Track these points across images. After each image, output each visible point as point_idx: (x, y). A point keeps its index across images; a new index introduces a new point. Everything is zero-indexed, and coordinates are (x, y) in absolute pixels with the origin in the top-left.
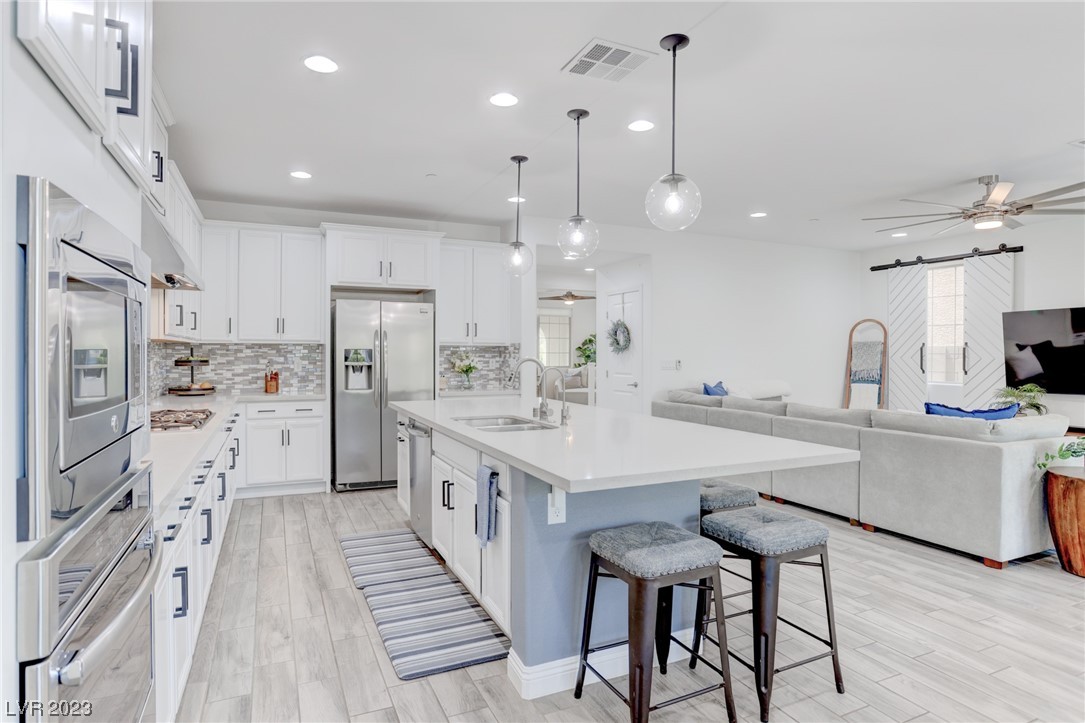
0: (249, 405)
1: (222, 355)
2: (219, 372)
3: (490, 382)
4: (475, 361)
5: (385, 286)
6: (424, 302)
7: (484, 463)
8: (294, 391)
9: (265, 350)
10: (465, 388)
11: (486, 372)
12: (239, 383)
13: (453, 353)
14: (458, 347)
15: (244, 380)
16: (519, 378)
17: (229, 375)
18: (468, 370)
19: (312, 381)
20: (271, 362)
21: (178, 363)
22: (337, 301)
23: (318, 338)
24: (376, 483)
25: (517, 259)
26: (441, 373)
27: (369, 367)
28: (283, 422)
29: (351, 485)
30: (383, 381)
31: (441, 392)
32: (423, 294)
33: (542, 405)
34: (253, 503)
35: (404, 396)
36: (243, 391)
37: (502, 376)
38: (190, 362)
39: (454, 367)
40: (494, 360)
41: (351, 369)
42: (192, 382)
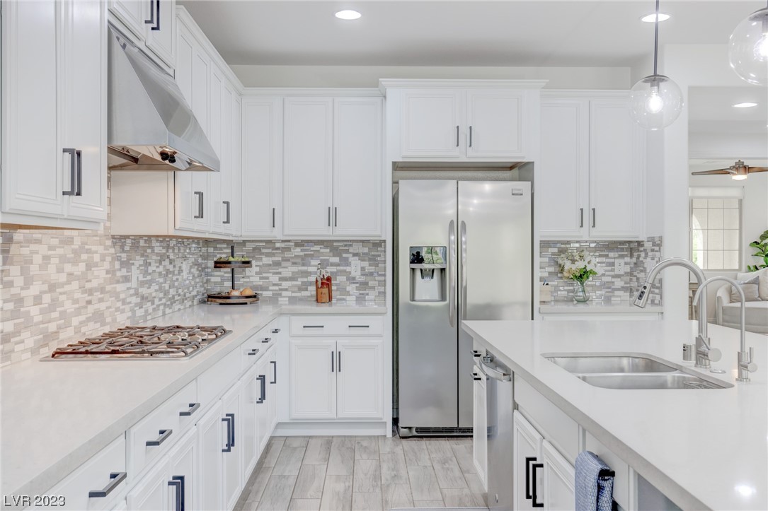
0: (292, 317)
1: (268, 255)
2: (264, 275)
3: (617, 293)
4: (594, 263)
5: (463, 159)
6: (520, 180)
7: (589, 448)
8: (351, 300)
9: (317, 248)
10: (579, 301)
11: (609, 279)
12: (286, 290)
13: (562, 251)
14: (568, 243)
15: (293, 286)
16: (660, 288)
17: (275, 279)
18: (582, 276)
19: (373, 288)
20: (323, 264)
21: (219, 264)
22: (400, 181)
23: (378, 233)
24: (451, 430)
25: (655, 102)
26: (542, 279)
27: (443, 270)
28: (332, 341)
29: (418, 429)
30: (460, 290)
31: (544, 307)
32: (518, 170)
33: (699, 341)
34: (296, 444)
35: (489, 312)
36: (292, 300)
37: (634, 284)
38: (229, 263)
39: (562, 271)
40: (622, 261)
41: (418, 273)
42: (233, 288)
